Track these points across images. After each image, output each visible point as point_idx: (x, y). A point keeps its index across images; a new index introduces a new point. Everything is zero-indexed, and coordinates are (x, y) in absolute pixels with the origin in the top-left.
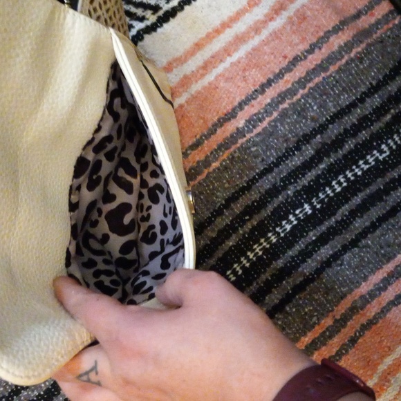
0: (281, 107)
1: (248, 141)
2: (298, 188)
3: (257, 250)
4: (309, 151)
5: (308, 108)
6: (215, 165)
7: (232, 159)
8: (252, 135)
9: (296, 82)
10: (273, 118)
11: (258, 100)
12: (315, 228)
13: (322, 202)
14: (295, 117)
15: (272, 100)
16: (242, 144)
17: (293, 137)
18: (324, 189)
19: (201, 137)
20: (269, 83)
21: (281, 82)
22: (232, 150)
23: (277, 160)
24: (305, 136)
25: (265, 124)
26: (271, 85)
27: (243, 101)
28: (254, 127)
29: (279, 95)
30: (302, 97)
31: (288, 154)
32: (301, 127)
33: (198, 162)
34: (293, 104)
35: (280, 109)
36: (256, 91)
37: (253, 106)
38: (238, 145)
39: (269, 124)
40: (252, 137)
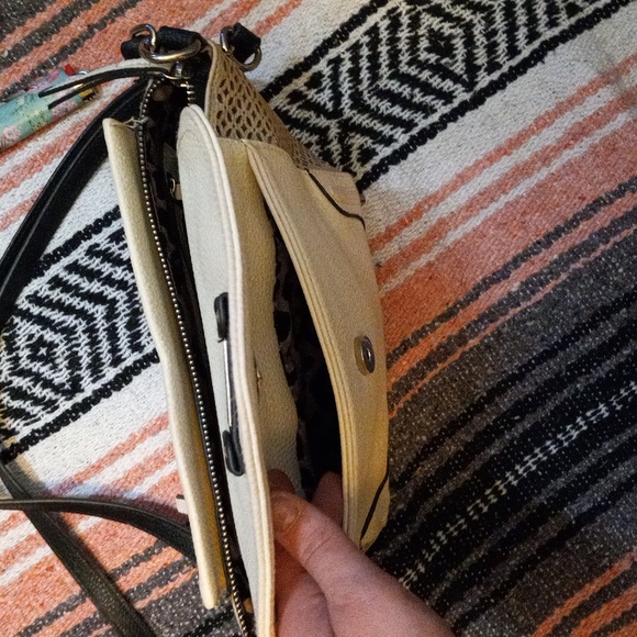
0: (572, 266)
1: (523, 312)
2: (592, 381)
3: (530, 463)
4: (609, 330)
5: (610, 271)
6: (473, 342)
7: (498, 335)
8: (529, 304)
9: (596, 234)
10: (560, 281)
11: (541, 255)
12: (611, 437)
13: (623, 401)
14: (592, 281)
15: (561, 256)
16: (515, 315)
17: (587, 308)
18: (628, 383)
19: (455, 306)
20: (558, 232)
21: (575, 232)
22: (499, 323)
23: (563, 339)
24: (604, 308)
25: (548, 288)
26: (560, 236)
27: (519, 256)
28: (533, 292)
29: (571, 251)
30: (603, 254)
31: (579, 333)
32: (599, 296)
33: (449, 338)
34: (590, 263)
35: (570, 270)
36: (539, 242)
37: (533, 264)
38: (508, 317)
39: (554, 289)
40: (530, 307)
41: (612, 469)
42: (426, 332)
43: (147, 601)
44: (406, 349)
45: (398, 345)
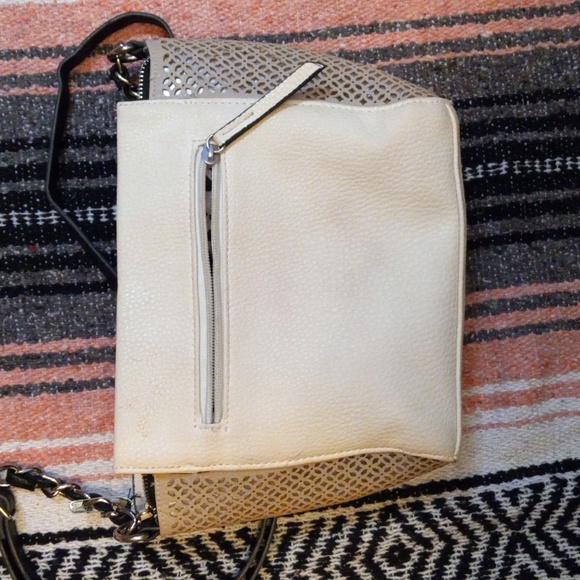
0: (540, 44)
1: (483, 57)
2: (508, 139)
4: (544, 110)
5: (567, 65)
6: (429, 58)
7: (453, 64)
8: (491, 53)
9: (571, 29)
10: (525, 49)
11: (520, 21)
12: (497, 194)
13: (523, 169)
14: (549, 64)
15: (535, 31)
16: (474, 56)
17: (534, 84)
18: (534, 159)
19: (430, 20)
20: (542, 11)
21: (555, 19)
22: (459, 55)
23: (503, 96)
24: (548, 90)
25: (513, 50)
26: (543, 15)
27: (503, 11)
28: (499, 46)
29: (546, 31)
30: (568, 49)
31: (517, 99)
32: (548, 80)
33: (413, 44)
34: (555, 49)
35: (537, 46)
36: (524, 10)
37: (511, 24)
38: (469, 55)
39: (517, 54)
40: (489, 55)
41: (482, 222)
42: (396, 28)
43: (23, 91)
44: (372, 31)
45: (367, 23)
